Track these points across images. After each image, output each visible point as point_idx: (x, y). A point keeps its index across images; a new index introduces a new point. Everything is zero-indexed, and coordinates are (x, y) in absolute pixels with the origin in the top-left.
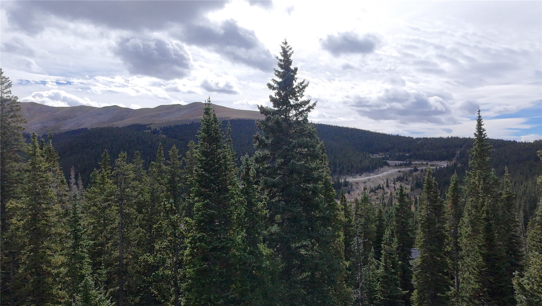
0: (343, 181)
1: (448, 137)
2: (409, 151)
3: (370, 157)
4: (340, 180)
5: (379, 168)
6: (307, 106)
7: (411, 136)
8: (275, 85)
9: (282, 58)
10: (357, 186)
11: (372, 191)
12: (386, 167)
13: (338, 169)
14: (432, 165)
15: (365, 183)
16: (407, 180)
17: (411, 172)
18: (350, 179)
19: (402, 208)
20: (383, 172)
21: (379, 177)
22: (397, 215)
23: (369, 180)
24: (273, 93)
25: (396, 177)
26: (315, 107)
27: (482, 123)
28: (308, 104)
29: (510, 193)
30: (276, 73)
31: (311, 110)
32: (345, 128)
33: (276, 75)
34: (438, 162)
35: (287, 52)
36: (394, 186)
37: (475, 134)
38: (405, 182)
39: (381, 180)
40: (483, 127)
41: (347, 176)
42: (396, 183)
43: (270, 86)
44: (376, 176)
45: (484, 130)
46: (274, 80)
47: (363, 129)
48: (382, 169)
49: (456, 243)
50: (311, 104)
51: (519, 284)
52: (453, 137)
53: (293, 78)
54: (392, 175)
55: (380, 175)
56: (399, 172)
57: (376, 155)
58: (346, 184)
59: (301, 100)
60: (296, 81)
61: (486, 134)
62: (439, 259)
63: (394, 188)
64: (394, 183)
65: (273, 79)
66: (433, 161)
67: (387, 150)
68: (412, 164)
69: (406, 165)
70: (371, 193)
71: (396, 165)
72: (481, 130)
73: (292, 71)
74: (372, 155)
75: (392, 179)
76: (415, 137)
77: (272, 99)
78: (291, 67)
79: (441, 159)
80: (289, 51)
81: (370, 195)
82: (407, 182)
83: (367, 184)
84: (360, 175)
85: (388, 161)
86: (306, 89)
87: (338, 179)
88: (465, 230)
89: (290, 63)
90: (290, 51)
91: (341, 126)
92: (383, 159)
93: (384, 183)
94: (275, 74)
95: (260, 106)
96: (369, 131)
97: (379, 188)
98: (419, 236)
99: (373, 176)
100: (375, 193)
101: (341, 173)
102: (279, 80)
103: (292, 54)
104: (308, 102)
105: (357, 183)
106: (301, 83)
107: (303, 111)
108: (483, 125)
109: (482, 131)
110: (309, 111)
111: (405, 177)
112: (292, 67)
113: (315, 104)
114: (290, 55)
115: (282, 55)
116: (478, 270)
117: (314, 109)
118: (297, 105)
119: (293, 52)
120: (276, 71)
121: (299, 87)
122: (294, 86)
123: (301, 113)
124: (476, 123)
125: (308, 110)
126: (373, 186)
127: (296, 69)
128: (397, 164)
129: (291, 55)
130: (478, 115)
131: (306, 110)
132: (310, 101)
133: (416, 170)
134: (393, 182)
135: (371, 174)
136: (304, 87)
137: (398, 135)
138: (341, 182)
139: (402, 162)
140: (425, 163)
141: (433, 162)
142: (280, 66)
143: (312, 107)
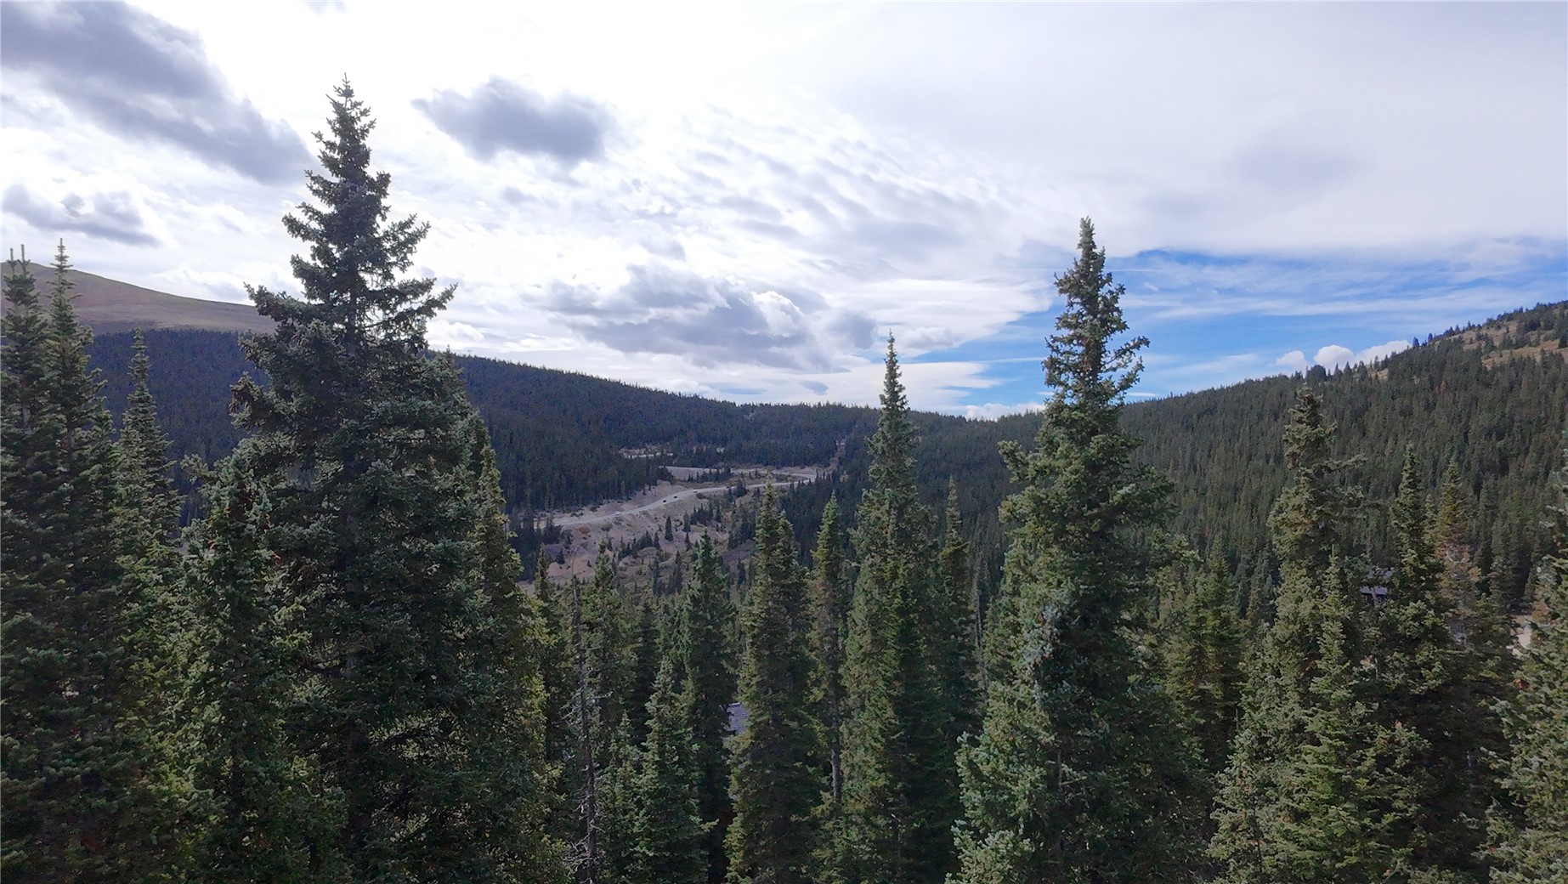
0: (543, 526)
1: (819, 404)
2: (724, 442)
3: (620, 456)
4: (535, 524)
5: (647, 487)
6: (423, 298)
7: (730, 399)
8: (314, 225)
9: (338, 140)
10: (583, 541)
11: (626, 552)
12: (664, 486)
13: (528, 492)
14: (780, 479)
15: (607, 529)
16: (718, 519)
17: (730, 496)
18: (564, 521)
19: (707, 597)
20: (655, 498)
21: (645, 513)
22: (694, 617)
23: (618, 521)
24: (305, 250)
25: (690, 512)
26: (448, 304)
27: (898, 372)
28: (426, 294)
29: (959, 544)
30: (316, 187)
31: (436, 310)
32: (551, 371)
33: (316, 192)
34: (796, 469)
35: (353, 120)
36: (687, 537)
37: (882, 397)
38: (714, 523)
39: (652, 522)
40: (899, 380)
41: (555, 512)
42: (692, 527)
43: (293, 226)
44: (637, 511)
45: (901, 388)
46: (307, 209)
47: (603, 376)
48: (655, 490)
49: (835, 680)
50: (436, 292)
51: (971, 764)
52: (831, 403)
53: (374, 208)
54: (679, 505)
55: (650, 507)
56: (700, 496)
57: (637, 451)
58: (553, 535)
59: (400, 277)
60: (384, 218)
61: (905, 397)
62: (794, 725)
63: (687, 540)
64: (687, 529)
65: (304, 205)
66: (783, 465)
67: (669, 439)
68: (731, 475)
69: (718, 479)
70: (626, 560)
71: (691, 480)
72: (896, 389)
73: (372, 184)
74: (628, 452)
75: (681, 518)
76: (739, 401)
77: (301, 270)
78: (365, 170)
79: (804, 462)
80: (359, 118)
81: (621, 564)
82: (720, 525)
83: (611, 533)
84: (593, 510)
85: (669, 468)
86: (420, 245)
87: (529, 520)
88: (857, 642)
89: (364, 157)
90: (362, 118)
91: (539, 366)
92: (658, 461)
93: (660, 530)
94: (311, 188)
95: (256, 289)
96: (618, 384)
97: (646, 542)
98: (748, 669)
99: (629, 510)
100: (636, 557)
101: (538, 504)
102: (327, 209)
103: (371, 130)
104: (426, 286)
105: (584, 531)
106: (403, 226)
107: (411, 312)
108: (900, 375)
109: (897, 392)
110: (431, 314)
111: (714, 511)
112: (372, 171)
113: (448, 295)
114: (364, 132)
115: (335, 131)
116: (883, 740)
117: (444, 308)
118: (391, 292)
119: (372, 123)
120: (313, 178)
121: (395, 238)
122: (380, 233)
123: (402, 317)
124: (883, 369)
125: (428, 309)
126: (629, 539)
127: (384, 179)
128: (695, 477)
129: (367, 131)
130: (888, 351)
131: (419, 311)
132: (432, 284)
133: (742, 492)
134: (682, 527)
135: (626, 506)
136: (413, 239)
137: (696, 397)
138: (539, 530)
139: (707, 470)
140: (763, 471)
141: (785, 468)
142: (330, 163)
143: (438, 303)
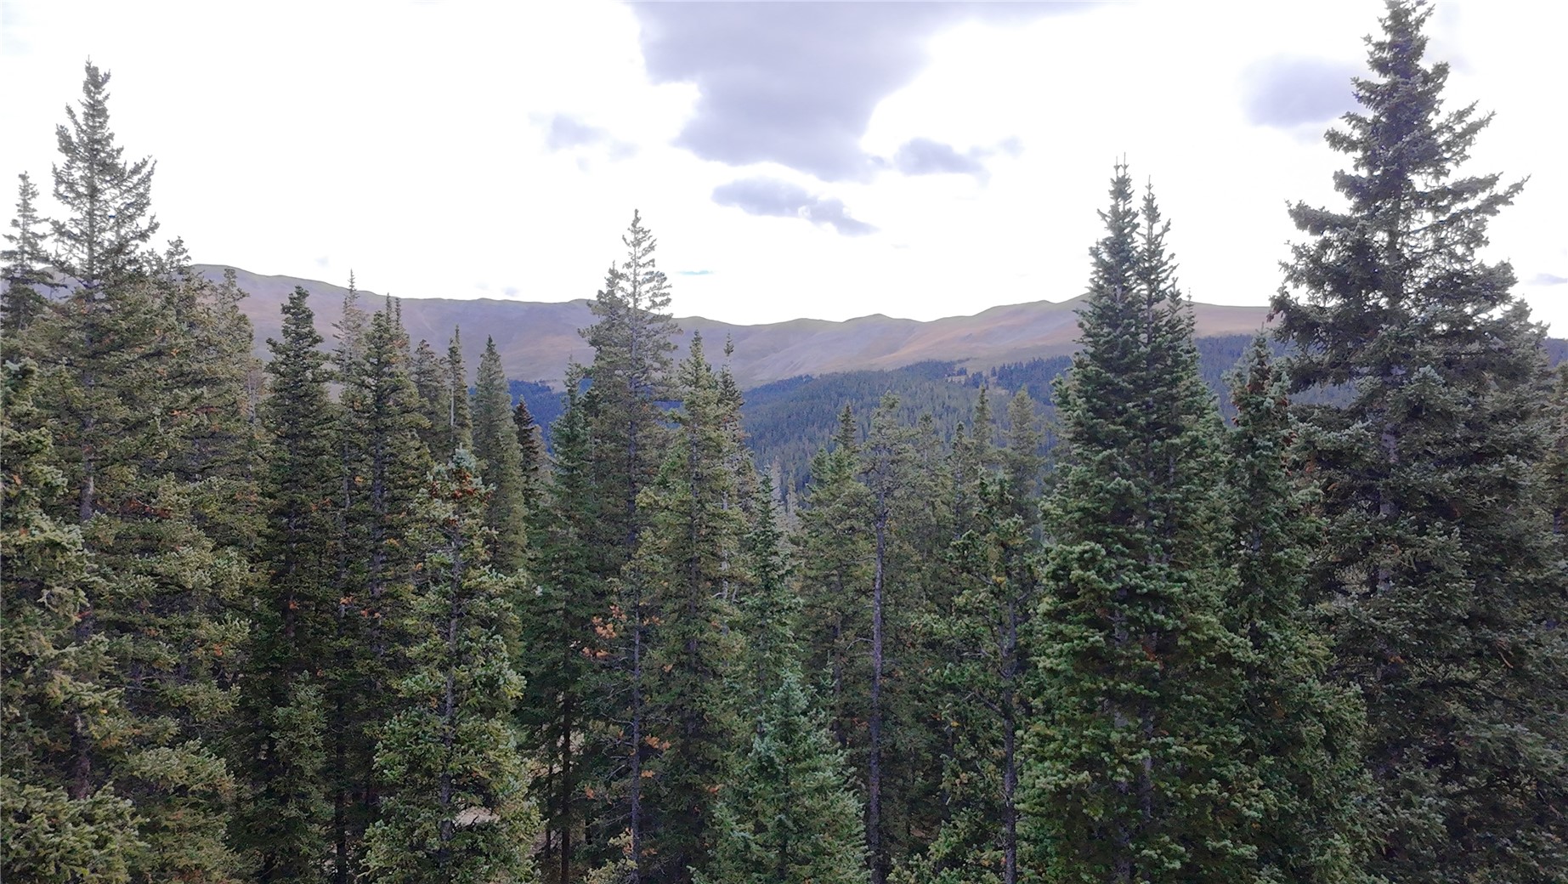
6: (1483, 196)
8: (1357, 135)
9: (1388, 38)
24: (1348, 162)
26: (1517, 199)
28: (1488, 191)
30: (1362, 93)
31: (1500, 207)
33: (1360, 99)
35: (1407, 12)
43: (1335, 139)
46: (1351, 117)
50: (1500, 189)
53: (1426, 102)
59: (1456, 174)
60: (1438, 112)
65: (1348, 115)
73: (1427, 78)
77: (1346, 183)
78: (1418, 63)
80: (1414, 10)
86: (1480, 136)
89: (1419, 48)
90: (1418, 9)
94: (1357, 95)
95: (1295, 205)
102: (1369, 114)
103: (1427, 18)
104: (1491, 181)
106: (1461, 116)
107: (1467, 213)
110: (1494, 213)
112: (1426, 64)
113: (1517, 187)
114: (1420, 21)
115: (1385, 28)
117: (1512, 203)
118: (1443, 192)
119: (1430, 9)
120: (1359, 85)
121: (1451, 129)
122: (1432, 128)
123: (1455, 218)
125: (1490, 206)
127: (1442, 70)
129: (1423, 20)
131: (1477, 210)
132: (1497, 179)
136: (1474, 128)
142: (1380, 66)
143: (1504, 199)
